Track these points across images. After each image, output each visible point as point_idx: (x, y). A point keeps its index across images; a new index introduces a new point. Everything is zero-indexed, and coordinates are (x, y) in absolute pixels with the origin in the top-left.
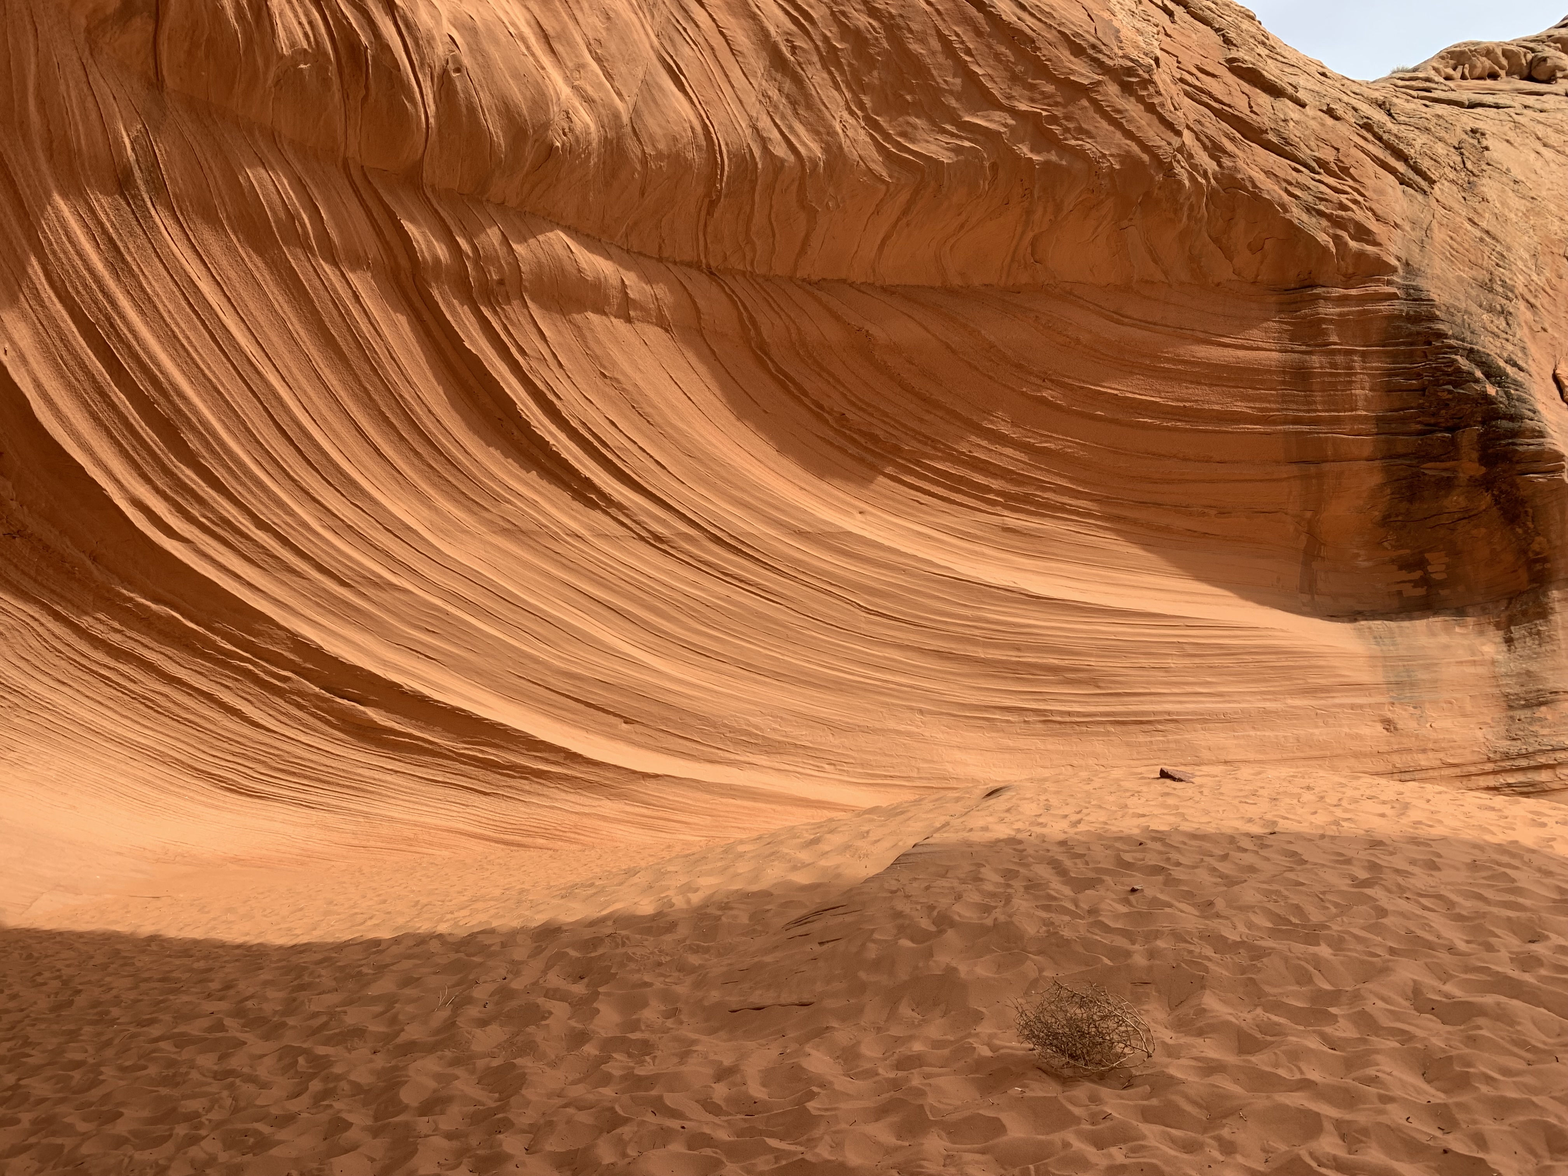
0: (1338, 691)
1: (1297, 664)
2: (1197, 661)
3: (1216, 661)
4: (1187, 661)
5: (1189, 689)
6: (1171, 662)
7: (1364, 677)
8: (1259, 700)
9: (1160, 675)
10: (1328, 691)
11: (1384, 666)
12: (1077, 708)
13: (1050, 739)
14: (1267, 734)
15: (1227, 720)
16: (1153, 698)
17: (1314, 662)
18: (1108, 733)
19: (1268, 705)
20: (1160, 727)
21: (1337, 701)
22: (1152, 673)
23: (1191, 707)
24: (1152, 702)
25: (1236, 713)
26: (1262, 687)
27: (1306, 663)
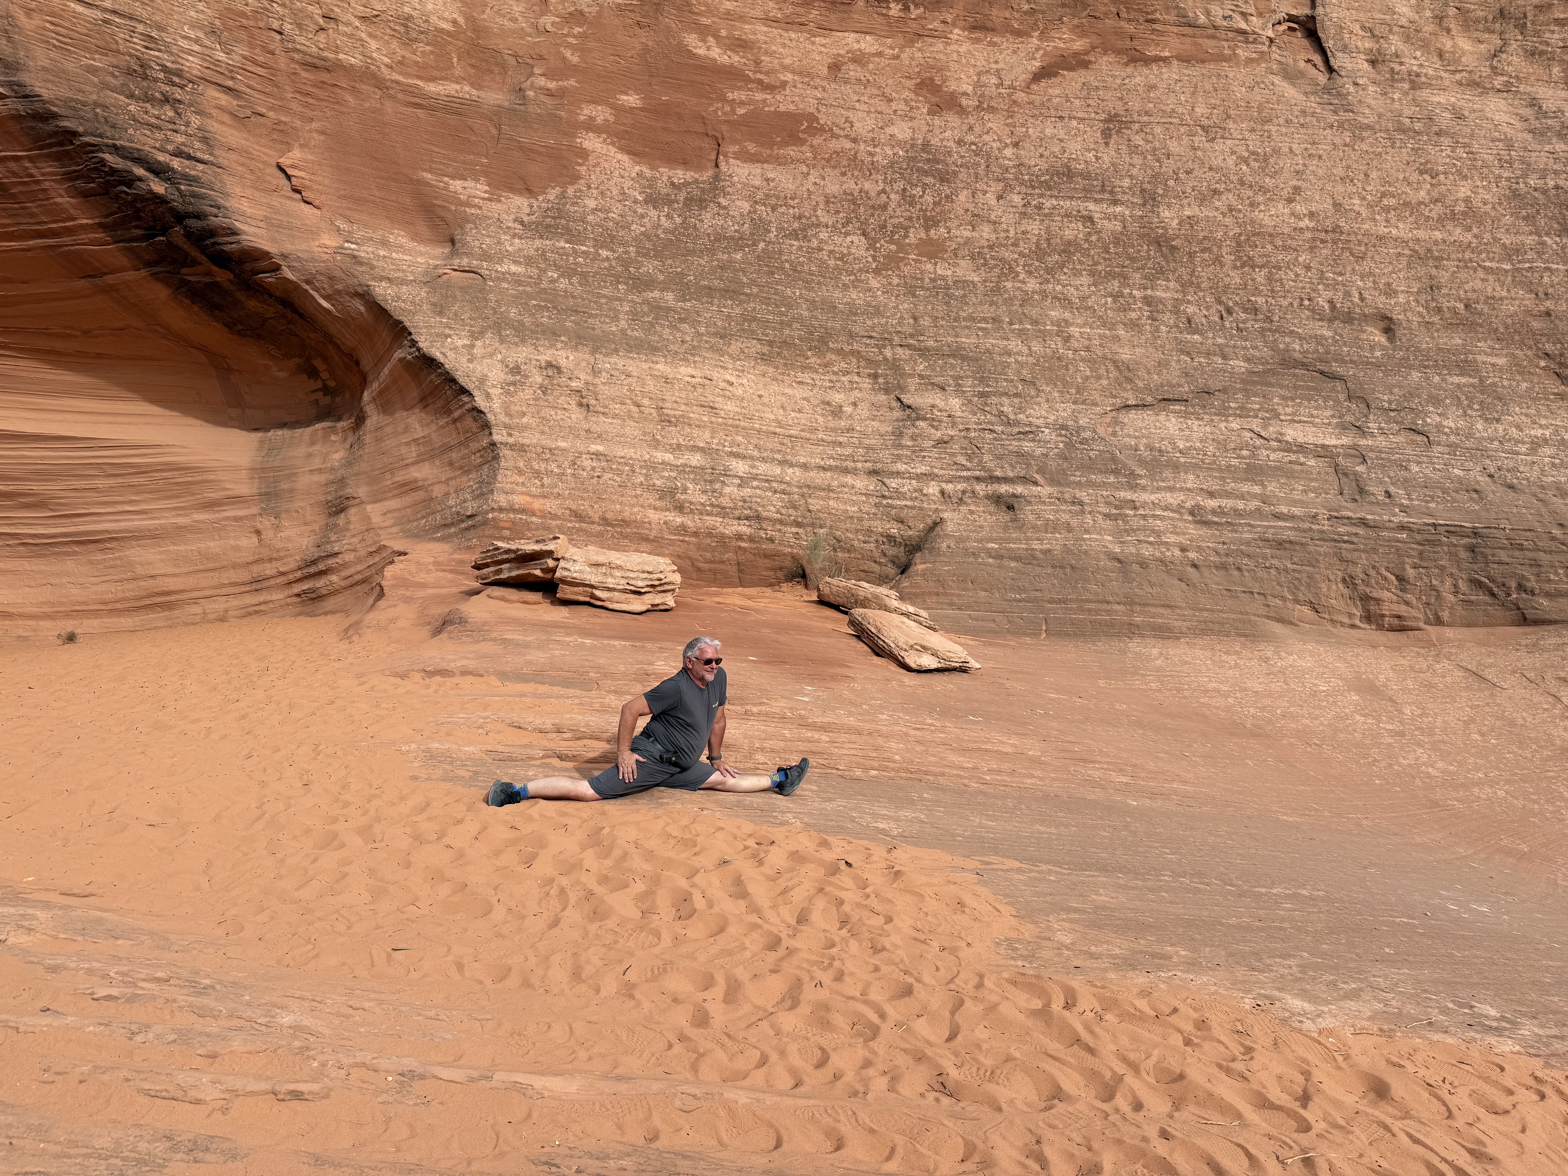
0: (227, 504)
1: (194, 479)
2: (120, 480)
3: (134, 480)
4: (111, 481)
5: (120, 508)
6: (100, 483)
7: (244, 490)
8: (174, 516)
9: (94, 497)
10: (220, 505)
11: (260, 478)
12: (41, 531)
13: (35, 560)
14: (180, 548)
15: (153, 536)
16: (95, 518)
17: (206, 477)
18: (75, 553)
19: (181, 521)
20: (109, 545)
21: (226, 514)
22: (86, 494)
23: (123, 525)
24: (95, 522)
25: (157, 529)
26: (173, 503)
27: (200, 478)
